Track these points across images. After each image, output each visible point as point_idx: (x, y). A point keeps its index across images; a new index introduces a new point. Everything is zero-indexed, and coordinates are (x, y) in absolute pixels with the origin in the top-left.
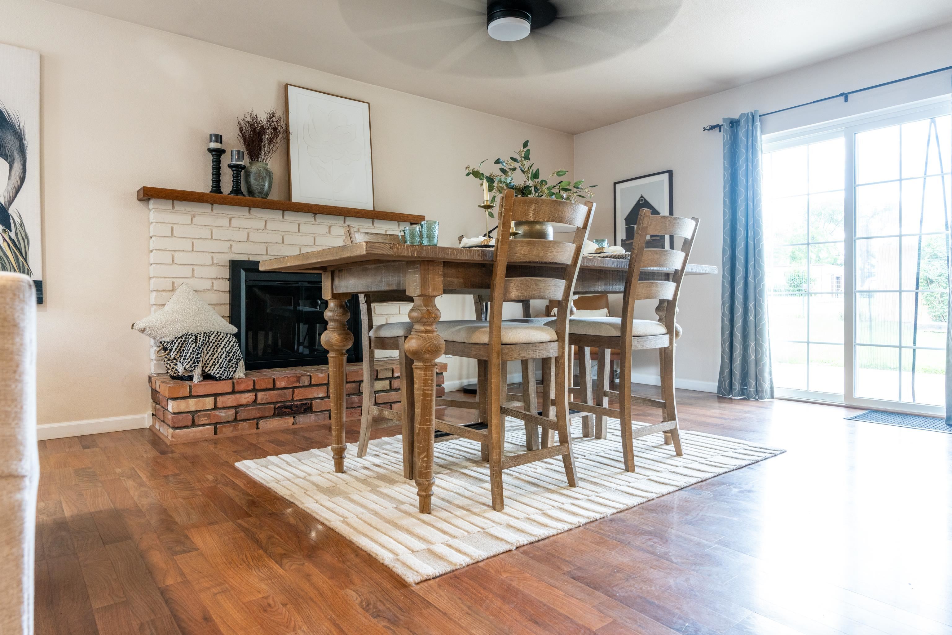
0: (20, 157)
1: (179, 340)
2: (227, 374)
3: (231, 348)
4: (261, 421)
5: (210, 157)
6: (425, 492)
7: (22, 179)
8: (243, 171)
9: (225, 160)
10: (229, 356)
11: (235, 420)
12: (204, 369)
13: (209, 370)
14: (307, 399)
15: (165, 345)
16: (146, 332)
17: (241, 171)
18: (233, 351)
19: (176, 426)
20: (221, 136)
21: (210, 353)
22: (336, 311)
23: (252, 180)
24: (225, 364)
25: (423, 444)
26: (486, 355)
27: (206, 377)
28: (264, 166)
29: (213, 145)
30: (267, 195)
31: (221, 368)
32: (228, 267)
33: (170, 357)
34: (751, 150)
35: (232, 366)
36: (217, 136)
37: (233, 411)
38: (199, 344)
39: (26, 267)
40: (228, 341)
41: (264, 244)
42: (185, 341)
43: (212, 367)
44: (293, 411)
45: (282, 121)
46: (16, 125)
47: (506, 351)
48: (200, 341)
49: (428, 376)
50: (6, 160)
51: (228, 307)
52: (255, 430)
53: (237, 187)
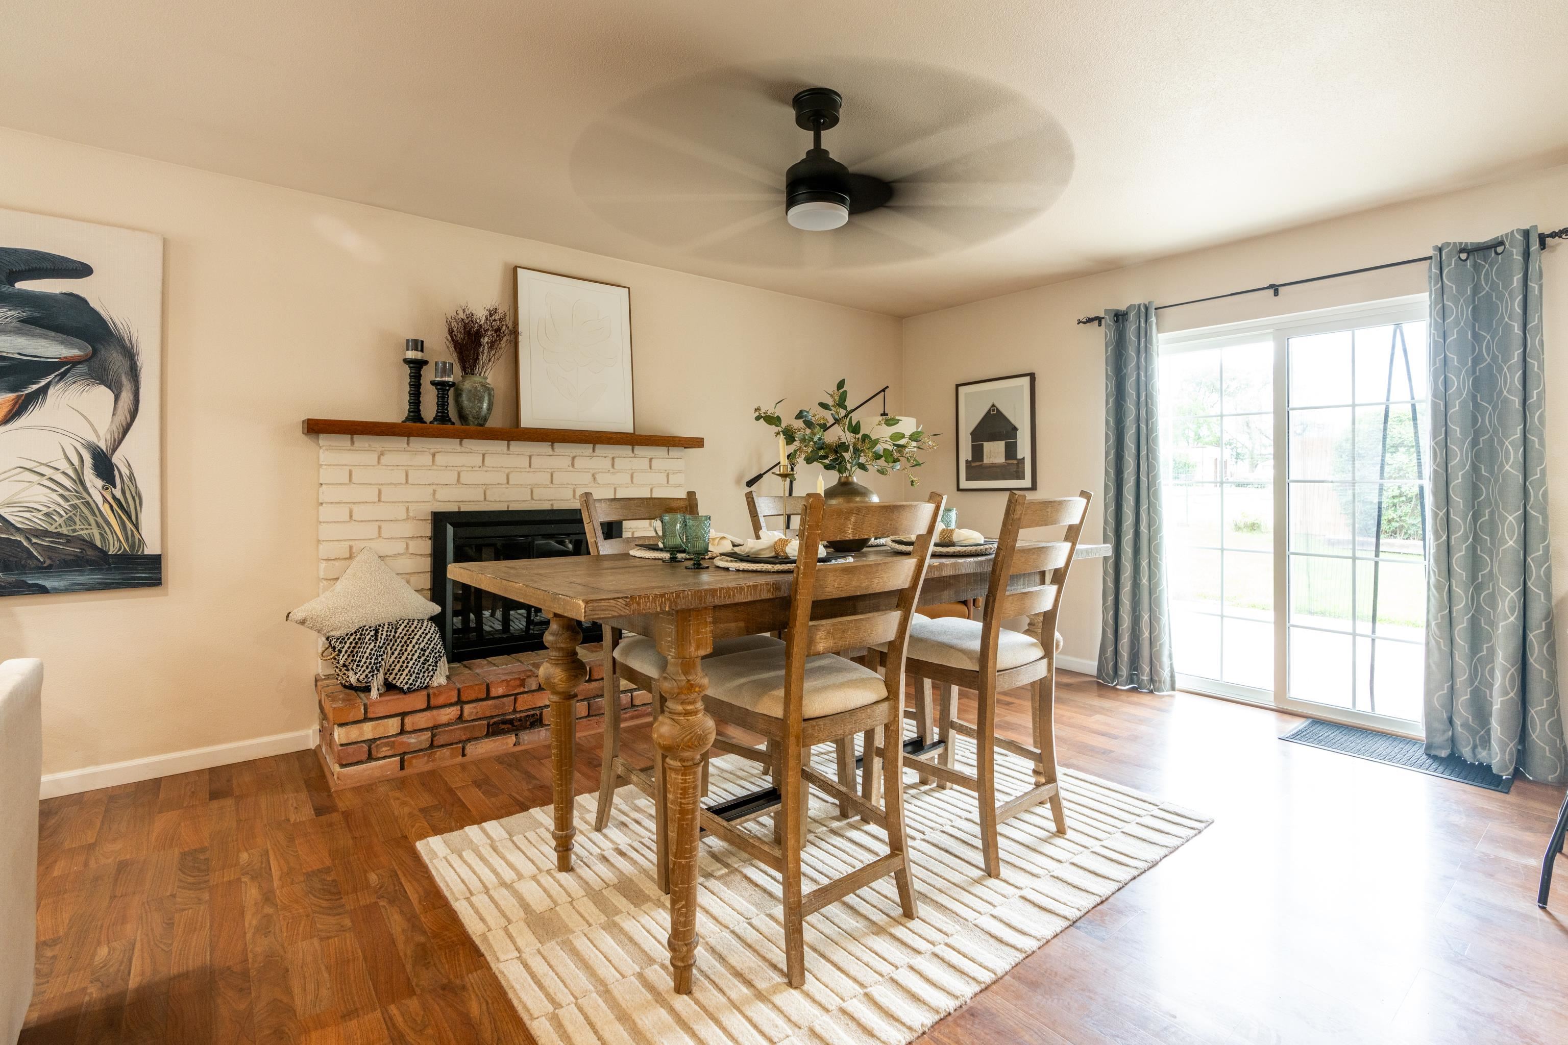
0: (130, 382)
1: (352, 638)
2: (421, 683)
3: (427, 643)
4: (469, 744)
5: (407, 370)
6: (683, 961)
7: (134, 413)
8: (452, 389)
9: (429, 375)
10: (423, 655)
11: (432, 746)
12: (387, 677)
13: (395, 678)
14: (535, 708)
15: (332, 642)
16: (306, 624)
17: (449, 389)
18: (430, 647)
19: (344, 763)
20: (422, 342)
21: (396, 653)
22: (561, 635)
23: (465, 402)
24: (418, 667)
25: (679, 888)
26: (780, 734)
27: (389, 687)
28: (481, 380)
29: (411, 355)
30: (485, 420)
31: (411, 675)
32: (430, 521)
33: (338, 663)
34: (1144, 355)
35: (428, 669)
36: (415, 341)
37: (429, 734)
38: (380, 642)
39: (137, 536)
40: (423, 633)
41: (481, 486)
42: (359, 639)
43: (399, 674)
44: (514, 726)
45: (507, 318)
46: (126, 339)
47: (810, 731)
48: (381, 638)
49: (689, 782)
50: (110, 388)
51: (428, 576)
52: (460, 759)
53: (443, 412)
